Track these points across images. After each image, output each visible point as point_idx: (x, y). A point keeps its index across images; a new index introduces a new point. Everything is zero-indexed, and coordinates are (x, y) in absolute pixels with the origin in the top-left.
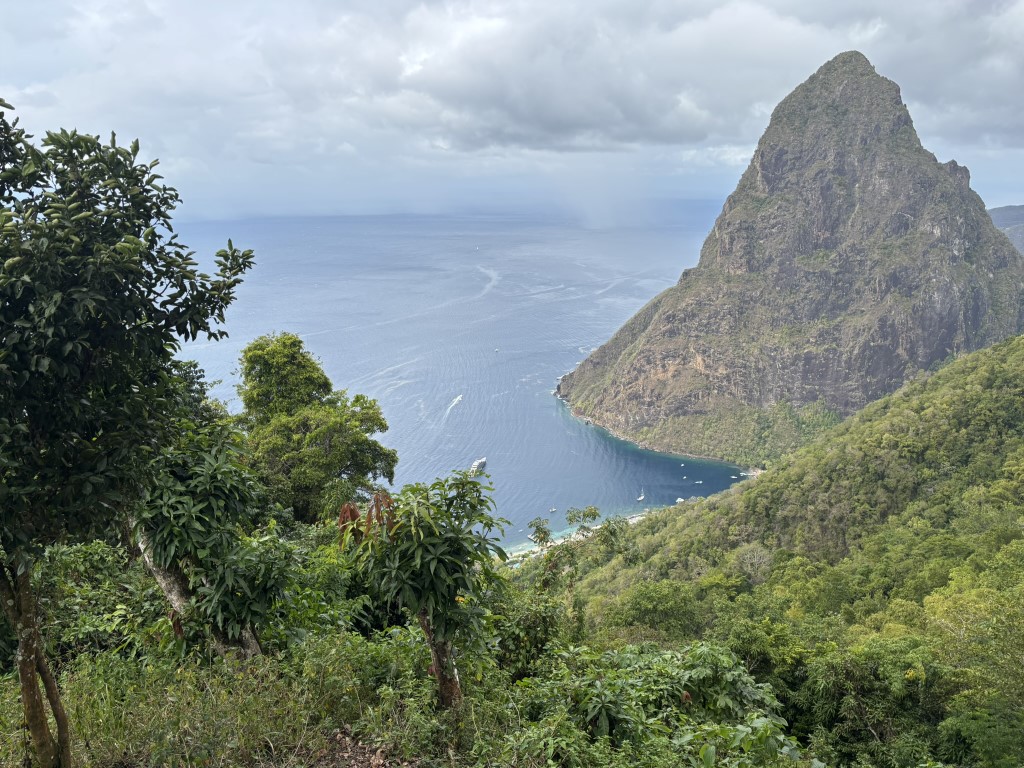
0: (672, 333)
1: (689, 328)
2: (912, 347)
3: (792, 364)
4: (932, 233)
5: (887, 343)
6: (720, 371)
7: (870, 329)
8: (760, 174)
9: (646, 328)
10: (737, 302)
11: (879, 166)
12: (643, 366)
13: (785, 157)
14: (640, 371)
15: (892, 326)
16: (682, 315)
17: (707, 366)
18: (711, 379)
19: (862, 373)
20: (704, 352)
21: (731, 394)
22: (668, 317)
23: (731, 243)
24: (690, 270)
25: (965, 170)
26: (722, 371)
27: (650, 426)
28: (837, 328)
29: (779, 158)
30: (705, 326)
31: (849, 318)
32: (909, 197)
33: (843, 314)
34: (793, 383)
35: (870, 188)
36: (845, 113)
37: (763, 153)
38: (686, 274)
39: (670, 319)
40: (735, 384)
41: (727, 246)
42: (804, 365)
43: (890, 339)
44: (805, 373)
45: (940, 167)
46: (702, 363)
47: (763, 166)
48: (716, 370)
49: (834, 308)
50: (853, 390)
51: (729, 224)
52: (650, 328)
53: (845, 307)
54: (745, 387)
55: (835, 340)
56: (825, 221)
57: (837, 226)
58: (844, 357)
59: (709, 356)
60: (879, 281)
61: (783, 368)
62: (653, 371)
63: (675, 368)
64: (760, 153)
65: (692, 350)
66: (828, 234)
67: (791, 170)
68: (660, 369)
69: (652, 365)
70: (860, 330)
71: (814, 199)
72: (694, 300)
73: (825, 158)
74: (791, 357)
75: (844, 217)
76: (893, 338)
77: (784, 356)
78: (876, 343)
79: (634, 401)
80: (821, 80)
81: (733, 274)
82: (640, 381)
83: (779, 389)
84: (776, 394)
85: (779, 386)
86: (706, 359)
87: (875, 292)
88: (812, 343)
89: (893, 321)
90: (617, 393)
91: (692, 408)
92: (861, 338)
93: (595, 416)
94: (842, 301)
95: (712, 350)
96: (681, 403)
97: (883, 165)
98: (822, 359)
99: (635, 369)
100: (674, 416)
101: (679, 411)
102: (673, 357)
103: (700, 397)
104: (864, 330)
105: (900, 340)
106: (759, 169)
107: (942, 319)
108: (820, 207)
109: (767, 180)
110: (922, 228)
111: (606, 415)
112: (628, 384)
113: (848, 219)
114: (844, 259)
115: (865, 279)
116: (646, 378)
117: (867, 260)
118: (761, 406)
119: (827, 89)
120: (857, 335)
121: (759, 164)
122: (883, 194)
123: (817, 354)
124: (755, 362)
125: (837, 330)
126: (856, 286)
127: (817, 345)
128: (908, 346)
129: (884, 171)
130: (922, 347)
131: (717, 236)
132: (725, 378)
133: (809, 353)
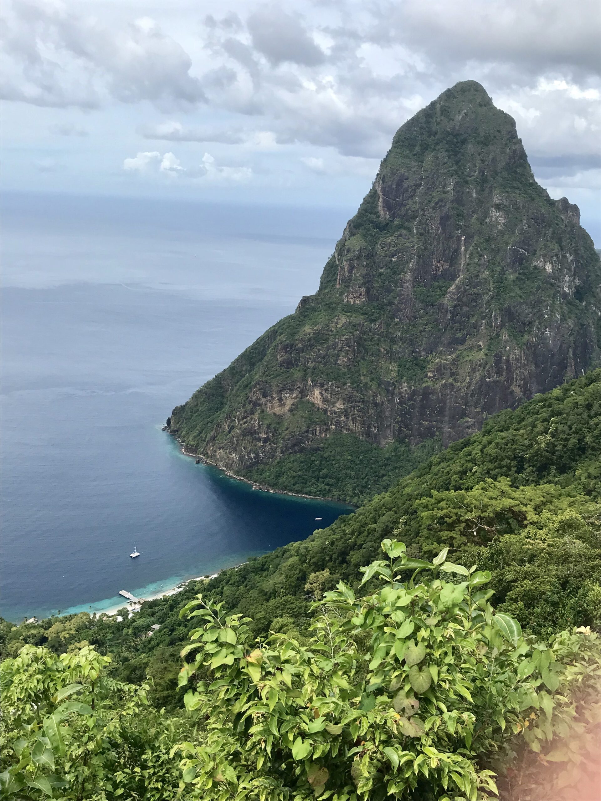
0: (289, 364)
1: (306, 360)
2: (526, 384)
3: (409, 399)
4: (545, 268)
5: (502, 379)
6: (338, 405)
7: (486, 364)
8: (381, 200)
9: (262, 358)
10: (356, 334)
11: (496, 199)
12: (260, 399)
13: (406, 184)
14: (256, 404)
15: (508, 361)
16: (300, 345)
17: (325, 400)
18: (329, 414)
19: (478, 410)
20: (322, 385)
21: (349, 429)
22: (286, 347)
23: (350, 271)
24: (308, 297)
25: (575, 209)
26: (340, 406)
27: (265, 464)
29: (399, 184)
30: (324, 358)
31: (465, 353)
32: (522, 232)
33: (461, 347)
34: (411, 419)
35: (487, 220)
36: (464, 142)
37: (384, 178)
38: (305, 301)
39: (288, 348)
40: (352, 420)
41: (347, 274)
42: (422, 400)
43: (504, 373)
44: (424, 408)
45: (552, 203)
46: (319, 397)
47: (383, 190)
48: (334, 404)
49: (450, 344)
50: (468, 427)
51: (348, 251)
52: (267, 358)
53: (462, 341)
54: (363, 422)
55: (452, 374)
56: (444, 251)
57: (456, 258)
58: (461, 393)
59: (326, 390)
60: (495, 316)
61: (401, 403)
62: (269, 405)
63: (292, 403)
64: (381, 177)
65: (310, 382)
66: (446, 266)
68: (276, 402)
69: (269, 398)
70: (476, 365)
71: (435, 227)
72: (313, 329)
73: (444, 187)
74: (408, 391)
75: (463, 248)
76: (508, 374)
77: (402, 390)
78: (491, 379)
79: (248, 438)
80: (442, 107)
81: (352, 303)
82: (256, 416)
83: (397, 425)
84: (393, 430)
85: (397, 422)
86: (323, 392)
87: (491, 326)
88: (430, 377)
89: (508, 356)
90: (232, 428)
91: (309, 445)
92: (477, 374)
93: (207, 453)
94: (459, 335)
95: (330, 383)
96: (297, 439)
97: (500, 198)
98: (440, 394)
99: (250, 402)
100: (291, 453)
101: (296, 448)
102: (290, 389)
103: (318, 433)
104: (480, 365)
105: (515, 376)
106: (380, 194)
107: (553, 355)
108: (440, 237)
109: (388, 206)
110: (535, 263)
111: (220, 453)
112: (243, 419)
113: (466, 250)
114: (461, 292)
115: (482, 313)
116: (263, 411)
117: (484, 294)
118: (379, 443)
119: (448, 117)
120: (474, 370)
121: (380, 189)
122: (499, 227)
123: (435, 389)
124: (373, 396)
125: (454, 364)
126: (473, 321)
127: (435, 380)
128: (522, 382)
129: (500, 205)
130: (535, 383)
131: (337, 263)
132: (343, 412)
133: (427, 388)
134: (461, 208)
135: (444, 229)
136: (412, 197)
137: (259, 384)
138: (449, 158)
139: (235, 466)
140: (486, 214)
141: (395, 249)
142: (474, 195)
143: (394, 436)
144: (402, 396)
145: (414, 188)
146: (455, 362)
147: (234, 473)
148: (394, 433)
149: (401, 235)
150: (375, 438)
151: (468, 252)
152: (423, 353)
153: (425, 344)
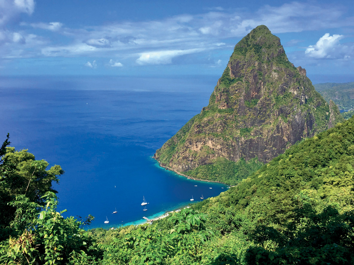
0: (199, 132)
1: (206, 130)
2: (289, 136)
3: (245, 143)
4: (294, 93)
5: (280, 134)
6: (218, 147)
7: (273, 129)
8: (230, 71)
10: (224, 120)
11: (274, 68)
12: (189, 145)
13: (240, 64)
14: (187, 147)
15: (281, 128)
16: (203, 125)
17: (213, 145)
18: (215, 150)
19: (271, 146)
20: (212, 139)
21: (222, 156)
22: (198, 126)
23: (221, 97)
24: (205, 107)
25: (304, 70)
26: (219, 147)
27: (191, 170)
29: (237, 64)
30: (212, 129)
31: (265, 125)
32: (285, 80)
33: (263, 123)
34: (246, 151)
35: (271, 76)
36: (261, 48)
40: (224, 152)
41: (219, 98)
42: (250, 144)
43: (280, 133)
44: (250, 147)
45: (296, 68)
46: (211, 144)
47: (232, 67)
48: (216, 146)
49: (259, 122)
50: (268, 153)
51: (219, 90)
52: (190, 130)
53: (264, 121)
54: (228, 153)
55: (261, 134)
56: (255, 88)
57: (260, 91)
58: (264, 141)
59: (214, 141)
60: (276, 111)
61: (242, 145)
62: (192, 147)
63: (201, 146)
64: (230, 63)
65: (207, 139)
66: (256, 94)
68: (195, 146)
69: (192, 145)
70: (270, 130)
71: (251, 80)
72: (207, 119)
73: (254, 65)
74: (244, 141)
75: (262, 87)
76: (282, 133)
77: (242, 140)
78: (276, 135)
79: (185, 160)
80: (252, 36)
81: (222, 109)
82: (187, 152)
83: (240, 153)
84: (239, 155)
85: (241, 152)
86: (212, 142)
87: (275, 115)
88: (252, 135)
89: (282, 126)
90: (179, 157)
91: (208, 162)
92: (270, 133)
93: (170, 166)
94: (263, 119)
95: (215, 139)
96: (203, 160)
97: (275, 68)
98: (256, 141)
99: (185, 147)
100: (201, 165)
101: (203, 163)
102: (200, 141)
103: (211, 157)
104: (271, 130)
105: (284, 134)
106: (230, 68)
107: (299, 125)
108: (253, 83)
109: (233, 73)
110: (290, 91)
111: (175, 166)
112: (183, 153)
113: (263, 88)
114: (263, 103)
115: (271, 110)
116: (190, 150)
117: (271, 103)
118: (234, 160)
119: (254, 39)
120: (269, 132)
121: (230, 67)
122: (276, 79)
123: (254, 140)
124: (231, 143)
125: (261, 130)
126: (268, 113)
127: (254, 136)
128: (287, 136)
129: (276, 70)
130: (292, 136)
131: (215, 94)
132: (220, 149)
133: (251, 139)
134: (261, 72)
135: (255, 80)
136: (242, 69)
137: (188, 140)
138: (256, 54)
139: (181, 171)
140: (270, 74)
141: (237, 88)
142: (266, 67)
143: (240, 158)
144: (242, 143)
145: (243, 66)
146: (261, 129)
147: (180, 173)
148: (239, 156)
149: (239, 83)
150: (233, 159)
151: (265, 88)
152: (249, 126)
153: (250, 123)
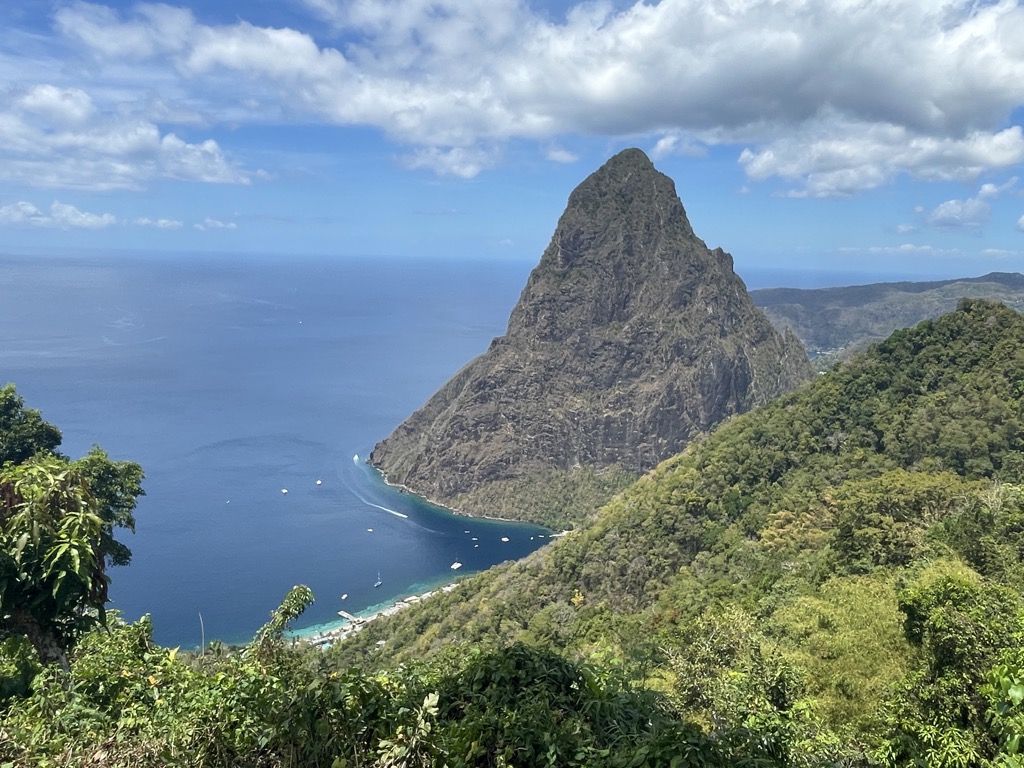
0: (484, 399)
1: (499, 395)
2: (695, 411)
3: (593, 429)
4: (706, 309)
5: (674, 407)
7: (660, 394)
8: (560, 252)
9: (458, 394)
10: (543, 370)
13: (582, 237)
15: (678, 391)
16: (493, 382)
17: (517, 431)
18: (521, 444)
19: (654, 436)
22: (480, 383)
23: (536, 314)
24: (498, 339)
25: (729, 257)
26: (531, 436)
27: (463, 491)
28: (631, 394)
29: (576, 237)
30: (514, 393)
31: (641, 385)
32: (685, 278)
33: (637, 380)
34: (595, 445)
36: (631, 201)
37: (562, 233)
38: (495, 343)
39: (482, 385)
40: (542, 449)
42: (605, 429)
43: (676, 403)
44: (606, 435)
45: (710, 253)
46: (511, 428)
47: (562, 243)
48: (525, 435)
49: (627, 377)
51: (533, 297)
52: (462, 394)
53: (638, 375)
55: (630, 405)
56: (618, 295)
57: (628, 302)
58: (639, 421)
59: (518, 422)
60: (666, 352)
61: (585, 432)
63: (486, 434)
64: (559, 233)
65: (502, 415)
67: (586, 249)
70: (651, 396)
73: (615, 240)
77: (585, 420)
78: (665, 409)
79: (448, 468)
80: (610, 172)
82: (454, 447)
83: (582, 452)
84: (580, 456)
85: (583, 449)
86: (515, 424)
87: (662, 361)
88: (611, 408)
89: (678, 388)
91: (503, 472)
92: (652, 403)
93: (409, 483)
94: (635, 369)
95: (521, 416)
96: (493, 468)
97: (664, 249)
98: (620, 423)
99: (448, 435)
100: (487, 481)
101: (492, 475)
102: (484, 422)
103: (511, 461)
104: (654, 396)
105: (685, 405)
106: (559, 247)
107: (717, 385)
108: (613, 284)
109: (566, 257)
110: (697, 305)
111: (421, 482)
113: (637, 294)
114: (635, 331)
115: (654, 349)
117: (654, 332)
118: (567, 469)
119: (615, 179)
120: (649, 400)
121: (559, 242)
122: (665, 274)
123: (615, 418)
126: (646, 356)
127: (614, 410)
129: (665, 254)
131: (523, 307)
132: (533, 442)
133: (609, 417)
134: (631, 257)
135: (617, 276)
137: (456, 419)
139: (436, 494)
140: (652, 263)
142: (642, 246)
143: (581, 463)
144: (586, 426)
145: (588, 241)
147: (435, 501)
148: (580, 459)
149: (579, 282)
150: (564, 464)
151: (639, 296)
152: (603, 386)
153: (605, 378)
